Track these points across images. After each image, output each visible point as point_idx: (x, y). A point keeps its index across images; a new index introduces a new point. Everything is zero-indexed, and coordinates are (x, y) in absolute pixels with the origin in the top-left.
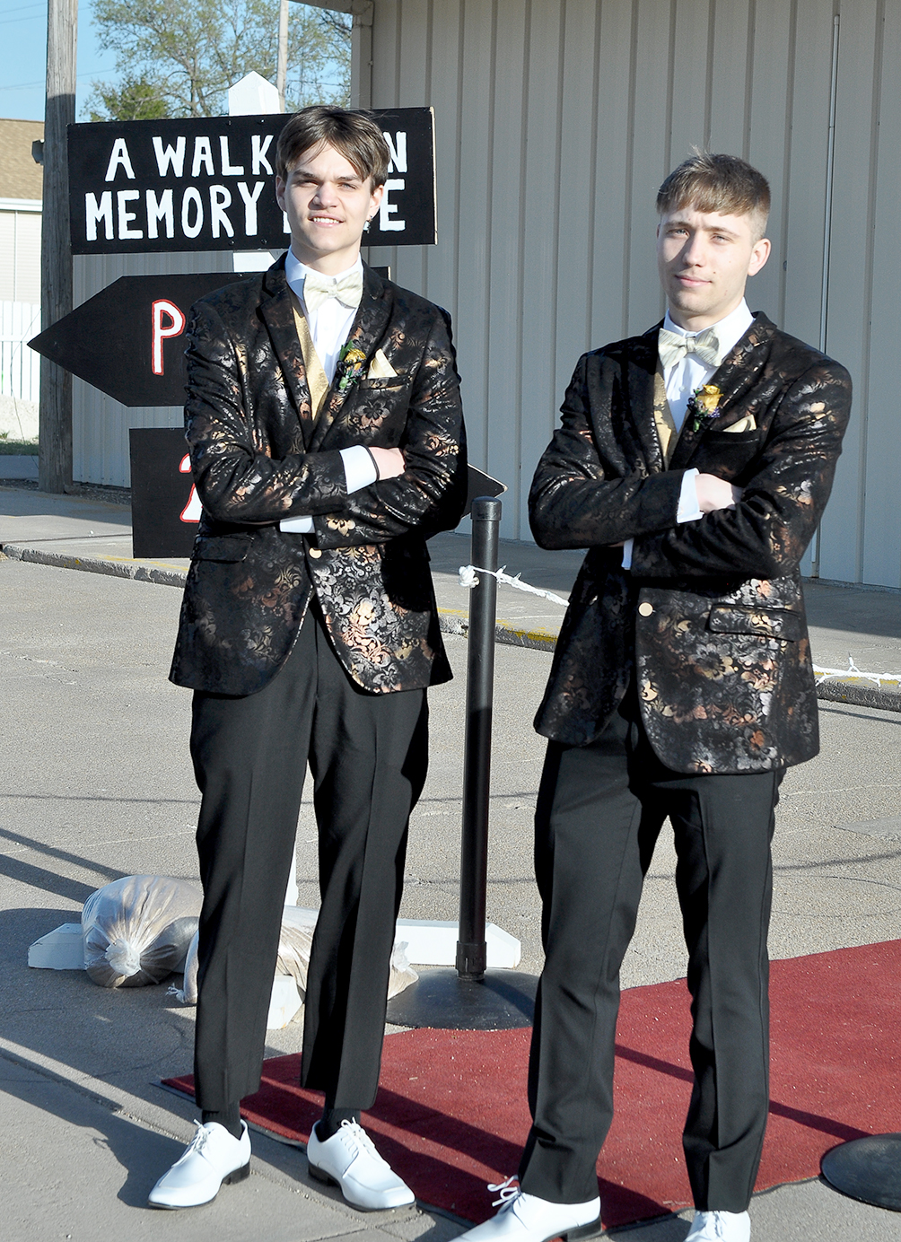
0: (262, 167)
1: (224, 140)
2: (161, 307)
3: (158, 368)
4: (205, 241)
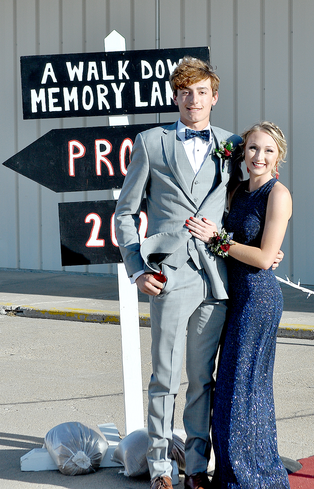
0: (124, 76)
1: (104, 63)
2: (73, 143)
3: (72, 173)
4: (95, 111)
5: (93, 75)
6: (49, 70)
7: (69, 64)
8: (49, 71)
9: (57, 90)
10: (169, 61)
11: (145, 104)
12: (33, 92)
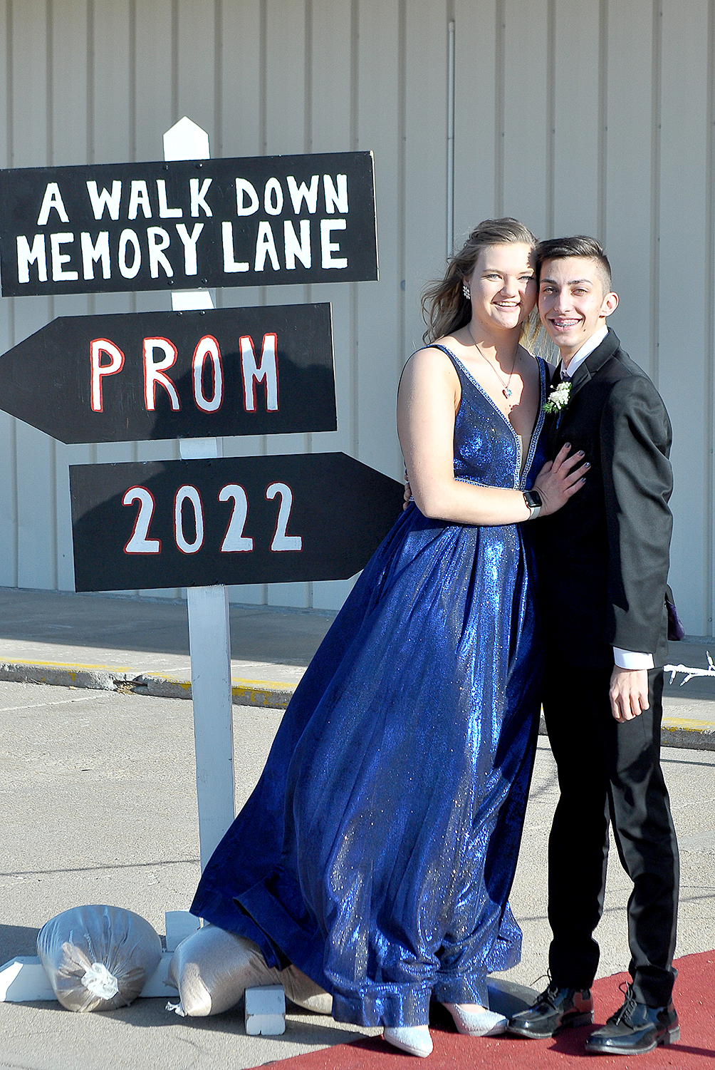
0: (201, 210)
1: (161, 184)
2: (98, 345)
3: (97, 405)
4: (144, 281)
5: (140, 206)
6: (53, 198)
7: (92, 186)
8: (52, 200)
9: (68, 237)
10: (291, 180)
11: (244, 267)
12: (22, 241)
